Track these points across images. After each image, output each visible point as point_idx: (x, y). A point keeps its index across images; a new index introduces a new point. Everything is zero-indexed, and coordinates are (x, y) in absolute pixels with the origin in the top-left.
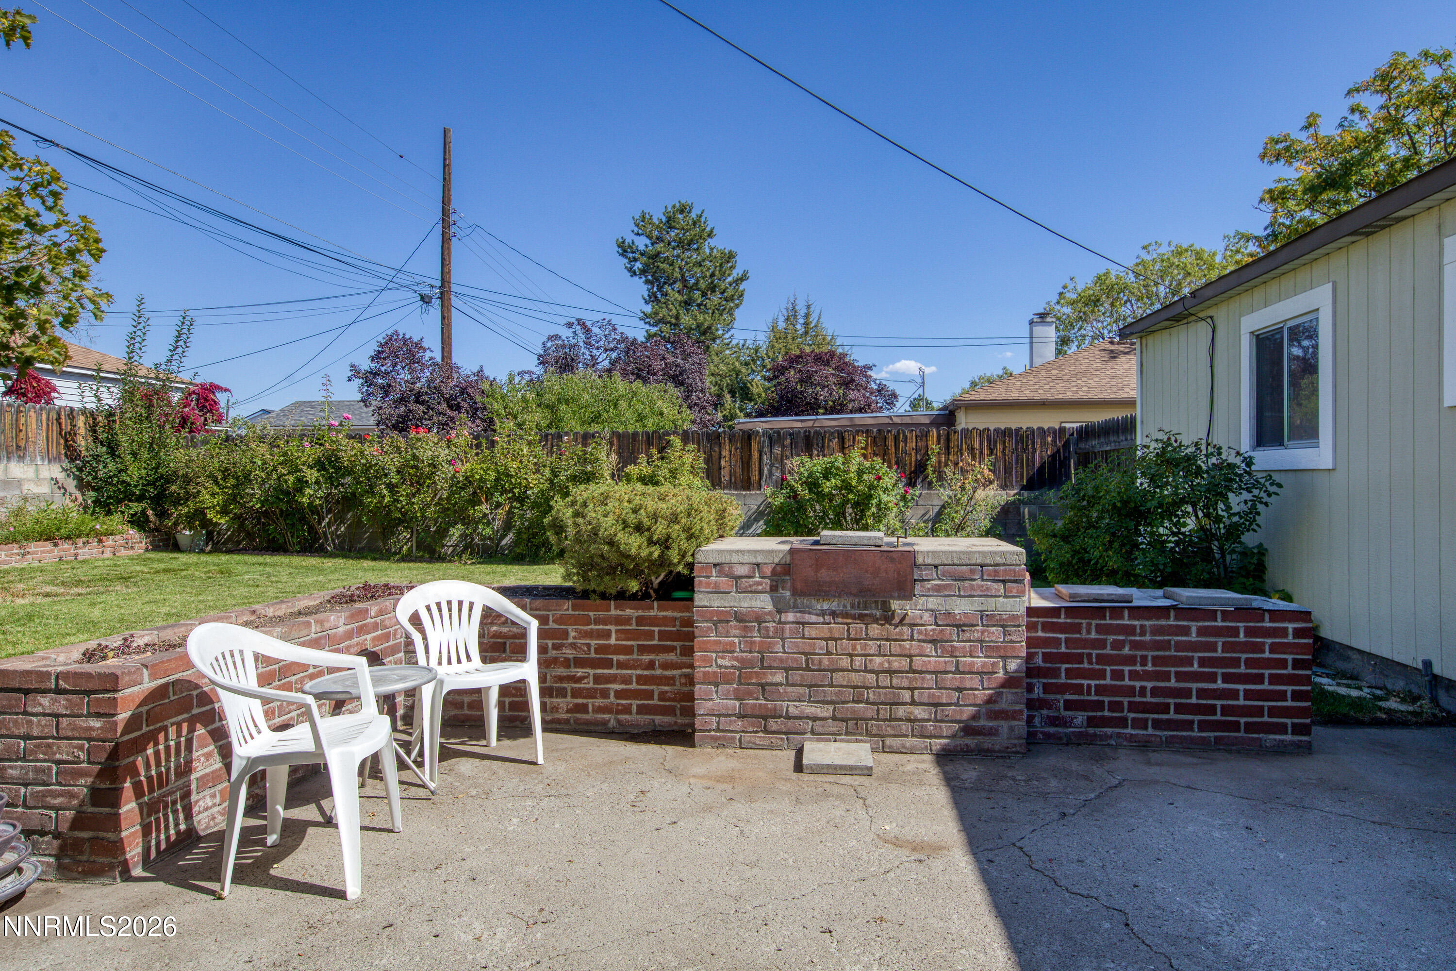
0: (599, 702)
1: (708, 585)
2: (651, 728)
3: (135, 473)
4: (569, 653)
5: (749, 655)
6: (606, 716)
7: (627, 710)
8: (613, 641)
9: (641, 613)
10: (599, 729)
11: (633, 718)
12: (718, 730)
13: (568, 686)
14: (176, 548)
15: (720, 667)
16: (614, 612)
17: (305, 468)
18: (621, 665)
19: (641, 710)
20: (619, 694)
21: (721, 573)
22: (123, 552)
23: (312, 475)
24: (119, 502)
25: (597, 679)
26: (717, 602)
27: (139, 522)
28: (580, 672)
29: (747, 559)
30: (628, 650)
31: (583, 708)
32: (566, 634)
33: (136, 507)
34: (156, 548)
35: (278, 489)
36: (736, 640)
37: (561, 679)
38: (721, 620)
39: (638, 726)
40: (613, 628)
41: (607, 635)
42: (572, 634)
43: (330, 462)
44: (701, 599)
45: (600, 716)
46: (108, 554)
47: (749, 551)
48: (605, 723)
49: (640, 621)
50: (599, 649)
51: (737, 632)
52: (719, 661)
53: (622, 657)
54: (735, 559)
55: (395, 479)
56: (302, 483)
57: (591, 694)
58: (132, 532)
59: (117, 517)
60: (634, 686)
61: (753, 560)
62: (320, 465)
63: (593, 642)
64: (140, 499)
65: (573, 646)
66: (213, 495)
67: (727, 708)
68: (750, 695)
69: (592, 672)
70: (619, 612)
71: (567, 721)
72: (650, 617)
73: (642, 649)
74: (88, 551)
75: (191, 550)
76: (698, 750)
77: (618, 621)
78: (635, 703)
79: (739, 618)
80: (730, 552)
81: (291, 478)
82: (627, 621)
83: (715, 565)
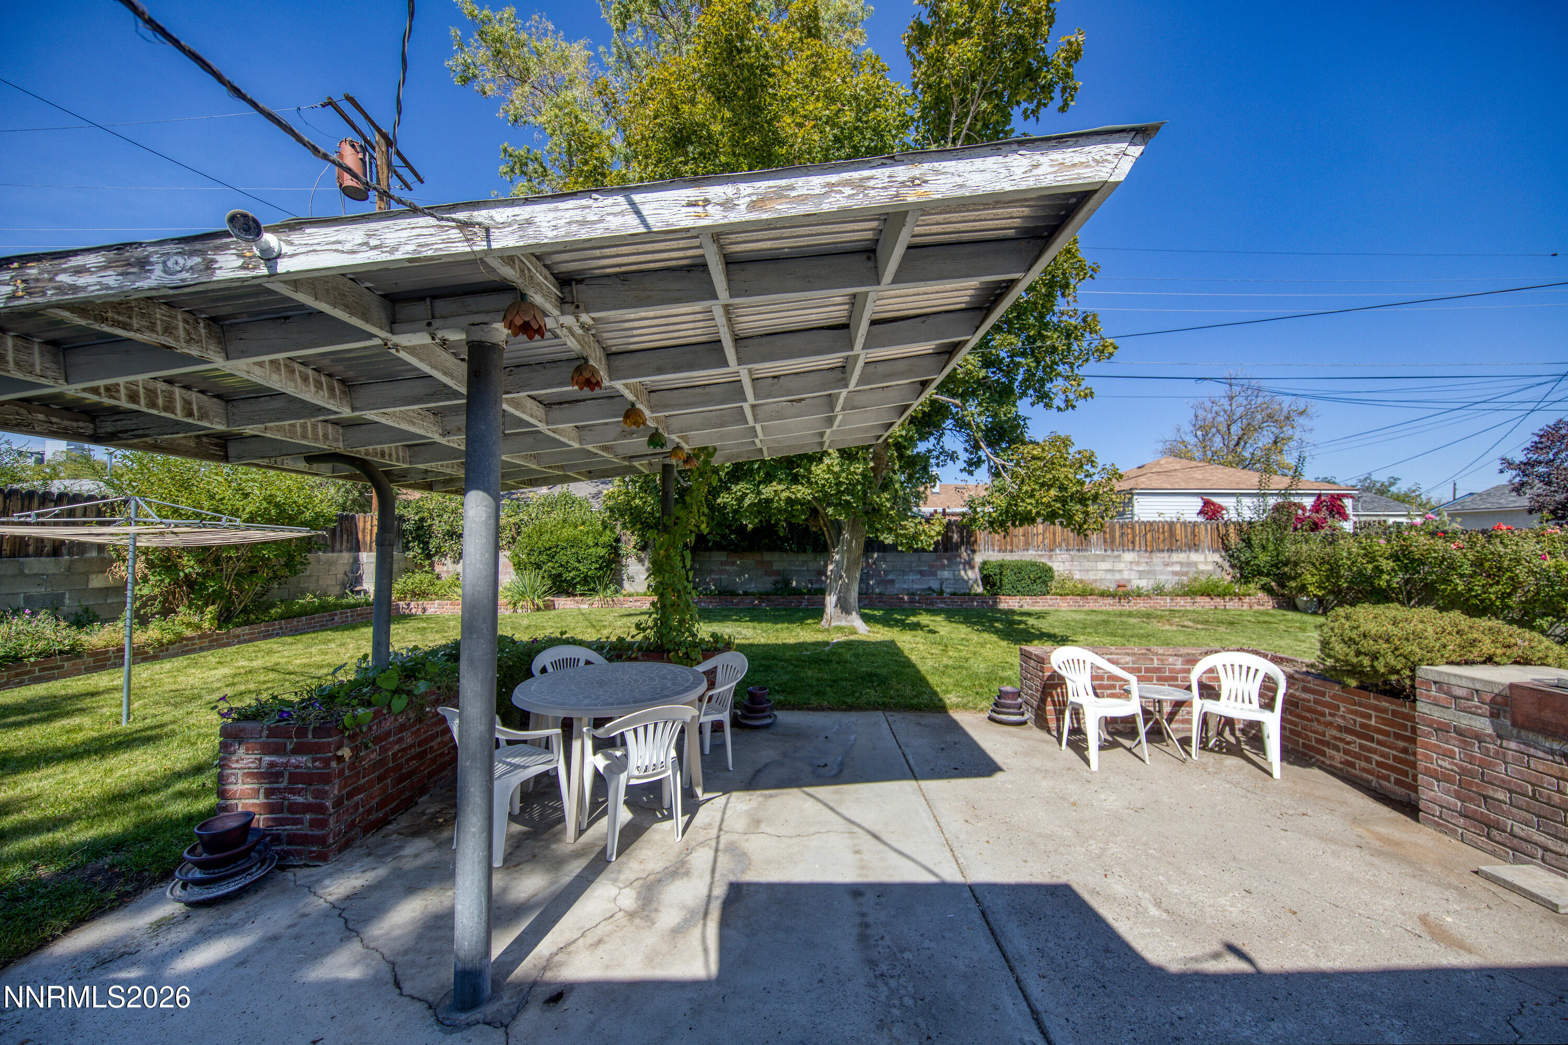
0: (1364, 764)
1: (1428, 697)
2: (1406, 799)
3: (1263, 559)
4: (1340, 721)
5: (1470, 766)
6: (1370, 777)
7: (1387, 779)
8: (1373, 722)
9: (1394, 707)
10: (1364, 784)
11: (1390, 786)
12: (1440, 817)
13: (1341, 745)
14: (1295, 608)
15: (1441, 767)
16: (1372, 701)
17: (1381, 559)
18: (1379, 743)
19: (1397, 782)
20: (1379, 764)
21: (1440, 690)
22: (1256, 607)
23: (1386, 565)
24: (1254, 576)
25: (1361, 747)
26: (1437, 714)
27: (1265, 588)
28: (1349, 738)
29: (1464, 683)
30: (1386, 733)
31: (1353, 765)
32: (1337, 708)
33: (1265, 580)
34: (1280, 607)
35: (1360, 573)
36: (1456, 750)
37: (1335, 738)
38: (1441, 728)
39: (1394, 793)
40: (1373, 713)
41: (1369, 717)
42: (1342, 709)
43: (1404, 556)
44: (1422, 707)
45: (1365, 775)
46: (1246, 607)
47: (1467, 678)
48: (1369, 782)
49: (1394, 713)
50: (1362, 725)
51: (1457, 743)
52: (1440, 762)
53: (1380, 737)
54: (1453, 681)
55: (1468, 570)
56: (1379, 571)
57: (1357, 756)
58: (1260, 594)
59: (1252, 585)
60: (1391, 762)
61: (1470, 685)
62: (1395, 557)
63: (1358, 719)
64: (1268, 575)
65: (1343, 717)
66: (1313, 575)
67: (1448, 803)
68: (1471, 800)
69: (1358, 741)
70: (1376, 702)
71: (1341, 770)
72: (1403, 713)
73: (1397, 736)
74: (1232, 605)
75: (1305, 612)
76: (1420, 826)
77: (1376, 709)
78: (1393, 776)
79: (1459, 731)
80: (1449, 675)
81: (1370, 566)
82: (1385, 711)
83: (1435, 683)
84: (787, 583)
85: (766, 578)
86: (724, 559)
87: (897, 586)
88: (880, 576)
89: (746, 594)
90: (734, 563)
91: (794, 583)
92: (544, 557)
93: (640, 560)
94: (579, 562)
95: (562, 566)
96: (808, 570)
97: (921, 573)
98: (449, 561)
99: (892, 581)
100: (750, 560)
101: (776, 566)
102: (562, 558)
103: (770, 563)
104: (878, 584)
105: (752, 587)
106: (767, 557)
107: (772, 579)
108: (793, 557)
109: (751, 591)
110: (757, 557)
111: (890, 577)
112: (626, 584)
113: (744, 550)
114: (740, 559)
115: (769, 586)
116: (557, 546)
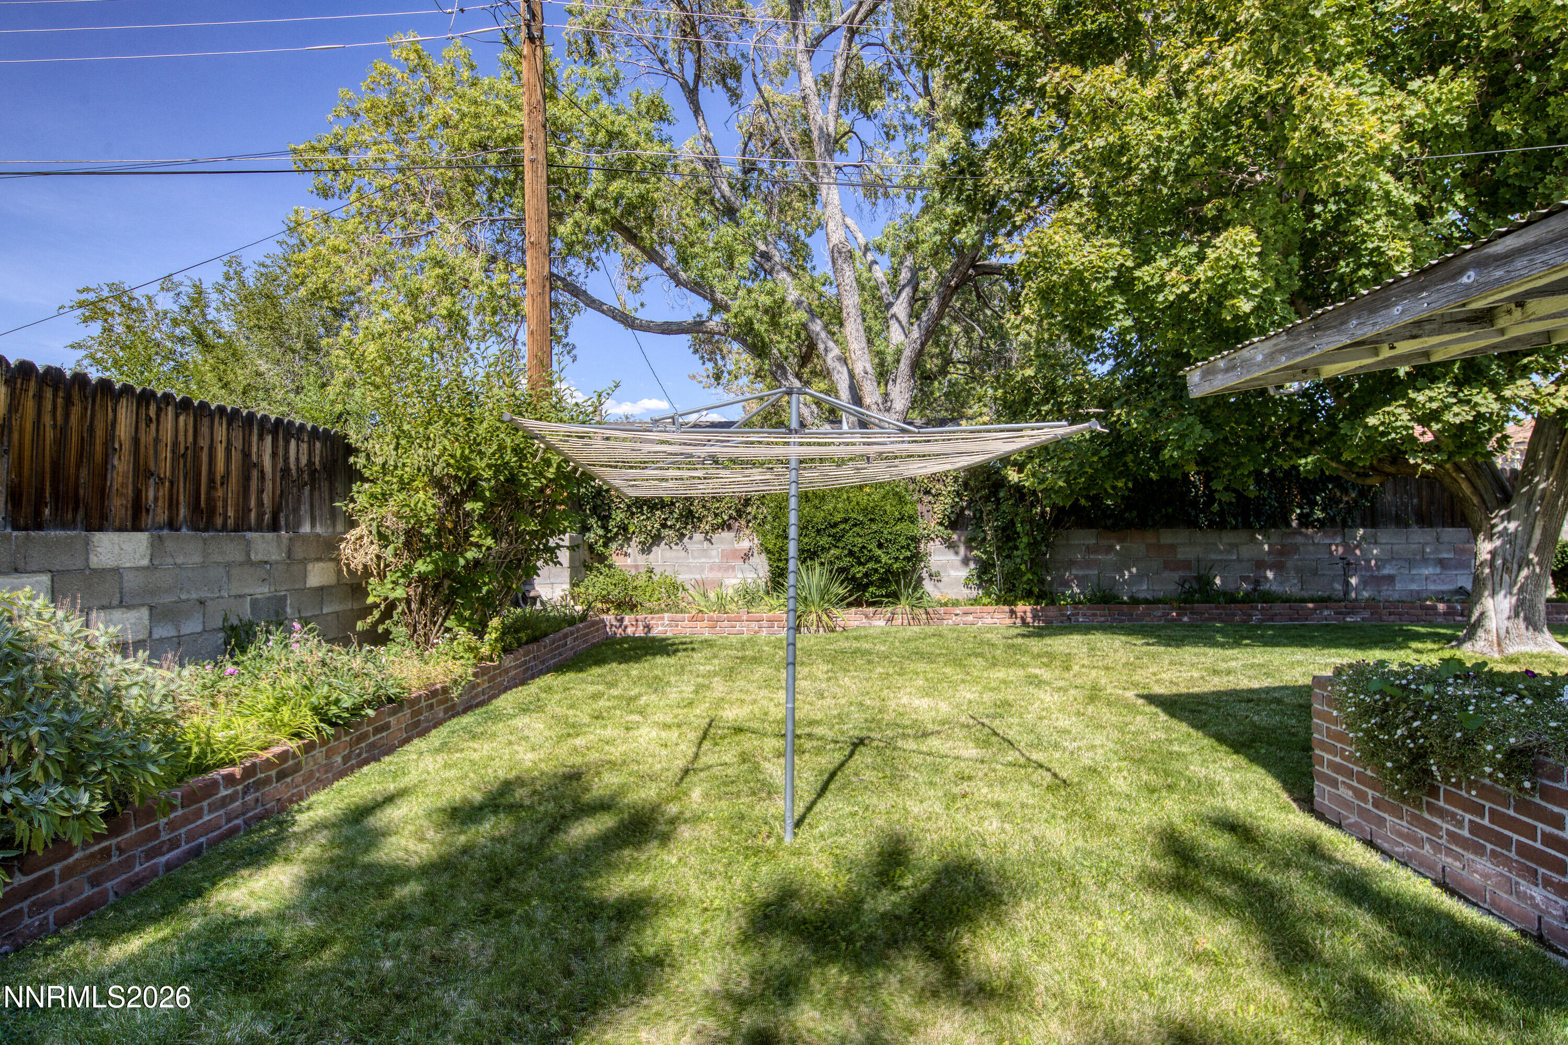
84: (1205, 582)
85: (1166, 574)
86: (1093, 541)
87: (1398, 586)
88: (1368, 567)
89: (1135, 601)
90: (1110, 548)
91: (1218, 581)
92: (824, 541)
93: (951, 546)
94: (880, 546)
95: (851, 553)
96: (1239, 560)
97: (1442, 563)
98: (633, 548)
99: (1391, 579)
100: (1138, 544)
101: (1183, 554)
102: (854, 539)
103: (1173, 547)
104: (1364, 582)
105: (1143, 590)
106: (1167, 537)
107: (1176, 576)
108: (1212, 536)
109: (1142, 595)
110: (1150, 537)
111: (1386, 572)
112: (928, 585)
113: (1130, 525)
114: (1120, 541)
115: (1173, 587)
116: (845, 521)
